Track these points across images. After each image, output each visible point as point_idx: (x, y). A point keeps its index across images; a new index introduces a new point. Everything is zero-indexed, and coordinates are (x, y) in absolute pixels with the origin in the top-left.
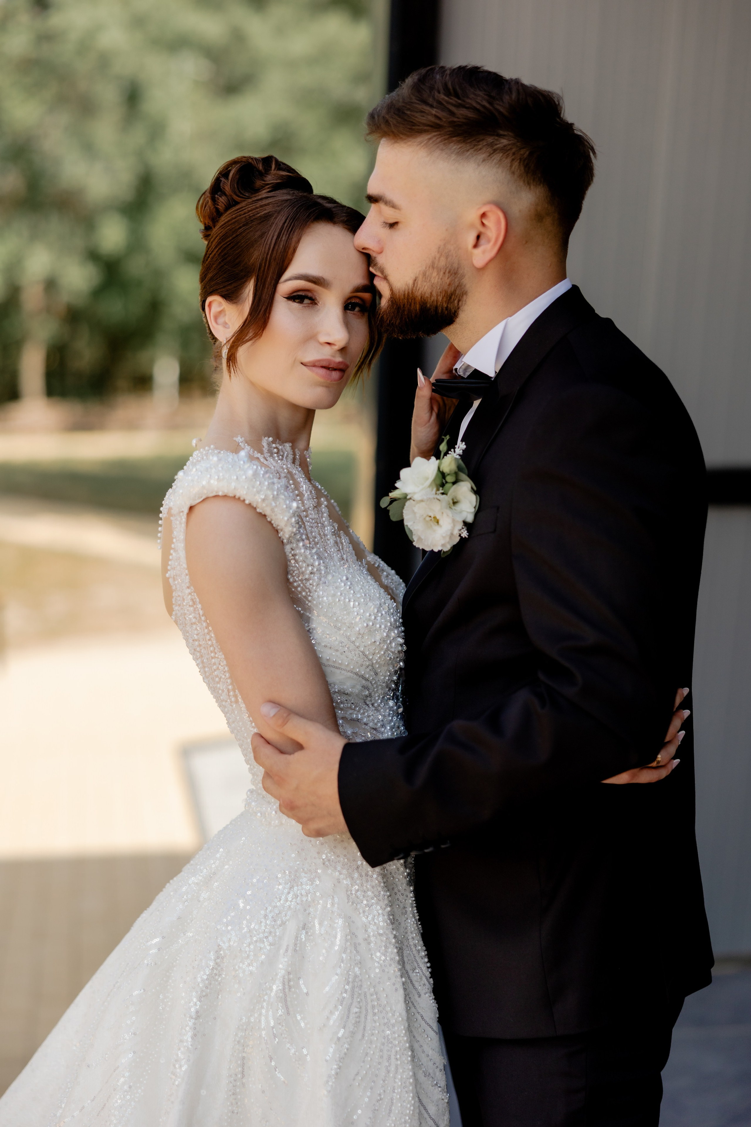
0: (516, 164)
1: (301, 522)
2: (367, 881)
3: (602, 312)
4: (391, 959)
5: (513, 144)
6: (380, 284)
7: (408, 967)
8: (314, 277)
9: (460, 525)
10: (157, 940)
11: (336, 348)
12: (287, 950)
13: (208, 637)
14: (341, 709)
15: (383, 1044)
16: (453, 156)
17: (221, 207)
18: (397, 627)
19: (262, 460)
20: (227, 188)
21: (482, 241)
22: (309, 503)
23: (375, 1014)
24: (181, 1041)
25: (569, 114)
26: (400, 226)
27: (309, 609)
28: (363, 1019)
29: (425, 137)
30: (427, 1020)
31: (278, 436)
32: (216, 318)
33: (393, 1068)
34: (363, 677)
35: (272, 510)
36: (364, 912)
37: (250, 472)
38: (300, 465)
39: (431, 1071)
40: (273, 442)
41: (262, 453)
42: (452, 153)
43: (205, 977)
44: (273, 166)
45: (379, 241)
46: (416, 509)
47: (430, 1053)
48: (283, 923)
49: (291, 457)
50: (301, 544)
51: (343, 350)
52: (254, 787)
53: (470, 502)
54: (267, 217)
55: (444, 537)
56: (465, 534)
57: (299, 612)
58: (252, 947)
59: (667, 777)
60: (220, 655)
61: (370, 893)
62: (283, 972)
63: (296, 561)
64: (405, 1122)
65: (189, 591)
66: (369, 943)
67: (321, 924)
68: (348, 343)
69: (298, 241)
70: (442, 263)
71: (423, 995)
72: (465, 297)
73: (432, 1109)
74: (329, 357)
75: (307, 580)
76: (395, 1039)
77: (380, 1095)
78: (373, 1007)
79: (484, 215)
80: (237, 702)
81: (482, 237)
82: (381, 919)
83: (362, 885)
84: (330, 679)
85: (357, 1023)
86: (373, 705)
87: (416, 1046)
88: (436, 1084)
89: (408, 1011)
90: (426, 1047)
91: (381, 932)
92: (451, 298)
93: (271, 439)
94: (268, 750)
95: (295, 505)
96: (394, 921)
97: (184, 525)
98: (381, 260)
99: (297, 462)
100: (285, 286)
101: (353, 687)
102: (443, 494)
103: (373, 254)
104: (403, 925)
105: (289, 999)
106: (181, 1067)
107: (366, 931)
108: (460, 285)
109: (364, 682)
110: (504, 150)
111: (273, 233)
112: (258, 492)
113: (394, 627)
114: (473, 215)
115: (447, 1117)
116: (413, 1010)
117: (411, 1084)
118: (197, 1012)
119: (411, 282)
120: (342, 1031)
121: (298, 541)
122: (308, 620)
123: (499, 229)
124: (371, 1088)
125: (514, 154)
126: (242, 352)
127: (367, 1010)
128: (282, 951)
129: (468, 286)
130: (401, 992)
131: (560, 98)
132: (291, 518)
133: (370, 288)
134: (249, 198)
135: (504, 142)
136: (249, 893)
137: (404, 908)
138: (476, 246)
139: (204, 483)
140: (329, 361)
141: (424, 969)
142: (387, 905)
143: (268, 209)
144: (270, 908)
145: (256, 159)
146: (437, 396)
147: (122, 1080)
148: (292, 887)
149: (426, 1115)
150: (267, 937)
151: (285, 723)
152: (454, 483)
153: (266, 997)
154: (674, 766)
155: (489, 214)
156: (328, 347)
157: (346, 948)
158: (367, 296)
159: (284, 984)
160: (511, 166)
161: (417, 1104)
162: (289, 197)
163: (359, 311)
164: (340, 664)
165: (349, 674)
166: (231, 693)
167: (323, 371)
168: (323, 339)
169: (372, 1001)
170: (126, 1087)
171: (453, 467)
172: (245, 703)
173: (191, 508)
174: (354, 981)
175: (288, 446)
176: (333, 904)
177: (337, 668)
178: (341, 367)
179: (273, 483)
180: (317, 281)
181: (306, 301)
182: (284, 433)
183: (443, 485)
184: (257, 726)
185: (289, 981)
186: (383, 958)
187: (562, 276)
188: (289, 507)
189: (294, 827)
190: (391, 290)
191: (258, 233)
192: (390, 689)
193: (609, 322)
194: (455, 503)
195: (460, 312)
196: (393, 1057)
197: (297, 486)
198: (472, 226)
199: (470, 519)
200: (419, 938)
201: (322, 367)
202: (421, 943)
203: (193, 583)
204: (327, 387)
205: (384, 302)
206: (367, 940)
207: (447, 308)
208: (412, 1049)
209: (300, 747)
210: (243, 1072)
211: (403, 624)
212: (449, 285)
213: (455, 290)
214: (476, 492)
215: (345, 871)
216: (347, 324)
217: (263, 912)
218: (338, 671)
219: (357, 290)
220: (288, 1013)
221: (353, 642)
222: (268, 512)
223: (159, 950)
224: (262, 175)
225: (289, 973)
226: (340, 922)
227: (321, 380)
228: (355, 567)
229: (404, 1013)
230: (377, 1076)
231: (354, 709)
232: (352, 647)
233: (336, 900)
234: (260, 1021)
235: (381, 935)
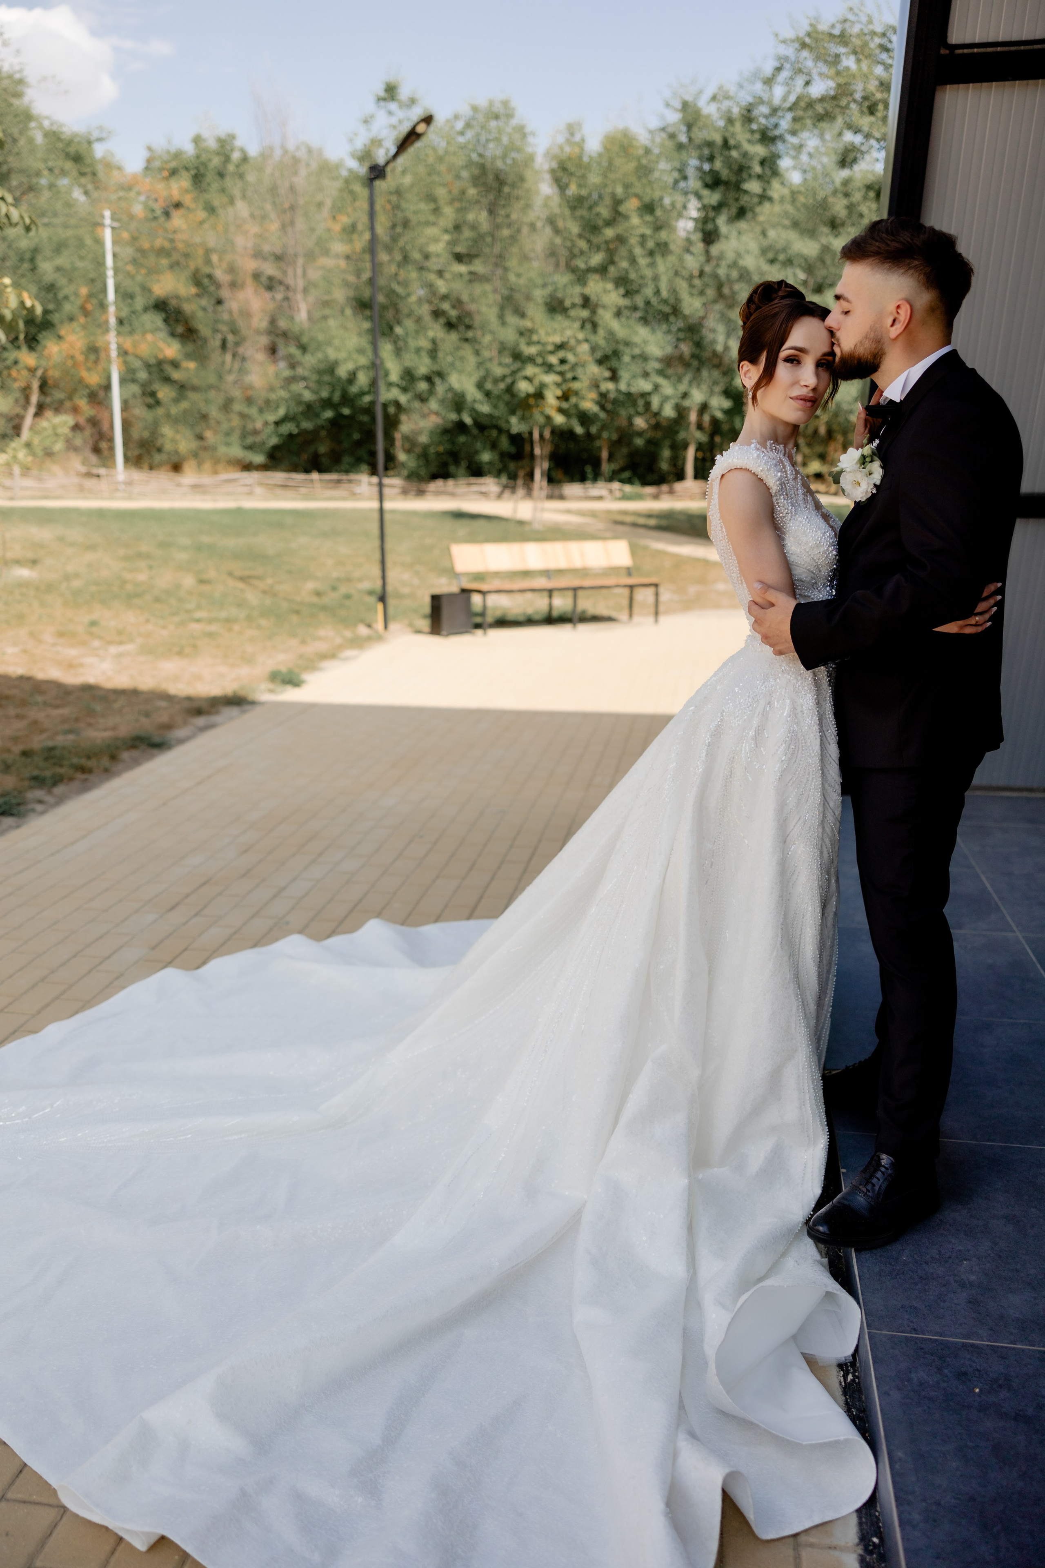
0: (922, 276)
1: (783, 485)
2: (805, 681)
3: (969, 365)
4: (814, 723)
5: (921, 264)
6: (837, 350)
7: (824, 729)
8: (799, 348)
9: (872, 486)
10: (693, 708)
11: (810, 388)
12: (759, 715)
13: (728, 548)
14: (799, 589)
15: (806, 766)
16: (885, 271)
17: (752, 311)
18: (834, 546)
19: (765, 452)
20: (756, 300)
21: (896, 322)
22: (790, 477)
23: (803, 750)
24: (700, 757)
25: (962, 248)
26: (850, 313)
27: (784, 533)
28: (796, 752)
29: (870, 260)
30: (833, 757)
31: (776, 441)
32: (745, 374)
33: (811, 779)
34: (812, 572)
35: (766, 476)
36: (802, 697)
37: (755, 455)
38: (788, 457)
39: (833, 784)
40: (773, 443)
41: (766, 449)
42: (885, 269)
43: (714, 726)
44: (783, 286)
45: (838, 323)
46: (847, 477)
47: (833, 774)
48: (758, 701)
49: (783, 452)
50: (782, 497)
51: (814, 390)
52: (750, 633)
53: (879, 473)
54: (776, 314)
55: (862, 493)
56: (874, 491)
57: (778, 534)
58: (740, 711)
59: (982, 632)
60: (734, 558)
61: (806, 688)
62: (755, 725)
63: (779, 507)
64: (815, 807)
65: (720, 522)
66: (803, 714)
67: (778, 702)
68: (817, 385)
69: (791, 328)
70: (872, 335)
71: (831, 744)
72: (884, 356)
73: (832, 804)
74: (805, 394)
75: (784, 517)
76: (813, 764)
77: (802, 792)
78: (803, 747)
79: (898, 307)
80: (742, 583)
81: (896, 321)
82: (811, 701)
83: (802, 683)
84: (793, 573)
85: (793, 754)
86: (817, 588)
87: (825, 770)
88: (835, 791)
89: (822, 751)
90: (831, 772)
91: (810, 708)
92: (875, 356)
93: (772, 441)
94: (756, 607)
95: (779, 474)
96: (818, 703)
97: (718, 485)
98: (838, 334)
99: (787, 455)
100: (783, 354)
101: (806, 577)
102: (863, 468)
103: (835, 331)
104: (823, 706)
105: (757, 740)
106: (698, 769)
107: (802, 707)
108: (881, 349)
109: (812, 575)
110: (915, 267)
111: (777, 324)
112: (759, 466)
113: (832, 545)
114: (892, 307)
115: (840, 809)
116: (825, 751)
117: (820, 788)
118: (709, 743)
119: (853, 347)
120: (784, 757)
121: (780, 495)
122: (783, 539)
123: (906, 315)
124: (798, 788)
125: (921, 270)
126: (759, 394)
127: (799, 748)
128: (756, 715)
129: (886, 350)
130: (819, 740)
131: (956, 238)
132: (777, 481)
133: (832, 354)
134: (767, 304)
135: (916, 262)
136: (741, 685)
137: (825, 698)
138: (892, 325)
139: (730, 461)
140: (805, 395)
141: (834, 731)
142: (815, 695)
143: (777, 310)
144: (751, 693)
145: (774, 282)
146: (870, 418)
147: (669, 776)
148: (764, 682)
149: (828, 807)
150: (748, 707)
151: (765, 593)
152: (870, 462)
153: (746, 738)
154: (987, 626)
155: (902, 306)
156: (805, 388)
157: (790, 715)
158: (830, 358)
159: (755, 732)
160: (919, 277)
161: (823, 799)
162: (789, 302)
163: (826, 368)
164: (800, 564)
165: (804, 570)
166: (739, 579)
167: (801, 402)
168: (803, 383)
169: (802, 743)
170: (671, 780)
171: (870, 452)
172: (746, 584)
173: (723, 476)
174: (793, 732)
175: (782, 446)
176: (785, 692)
177: (798, 566)
178: (813, 399)
179: (768, 462)
180: (801, 350)
181: (795, 362)
182: (780, 440)
183: (864, 463)
184: (752, 596)
185: (759, 730)
186: (810, 722)
187: (948, 342)
188: (776, 475)
189: (769, 650)
190: (842, 352)
191: (770, 324)
192: (828, 580)
193: (973, 371)
194: (870, 474)
195: (881, 365)
196: (811, 773)
197: (784, 467)
198: (891, 313)
199: (878, 483)
200: (832, 714)
201: (801, 399)
202: (833, 717)
203: (722, 517)
204: (804, 411)
205: (837, 359)
206: (802, 712)
207: (873, 362)
208: (822, 769)
209: (773, 605)
210: (731, 775)
211: (838, 544)
212: (875, 349)
213: (878, 352)
214: (882, 468)
215: (793, 676)
216: (817, 375)
217: (747, 694)
218: (798, 568)
219: (825, 355)
220: (757, 747)
221: (808, 552)
222: (764, 477)
223: (693, 713)
224: (777, 291)
225: (759, 726)
226: (788, 701)
227: (800, 407)
228: (814, 513)
229: (819, 752)
230: (801, 782)
231: (806, 590)
232: (807, 554)
233: (787, 691)
234: (741, 750)
235: (810, 710)
